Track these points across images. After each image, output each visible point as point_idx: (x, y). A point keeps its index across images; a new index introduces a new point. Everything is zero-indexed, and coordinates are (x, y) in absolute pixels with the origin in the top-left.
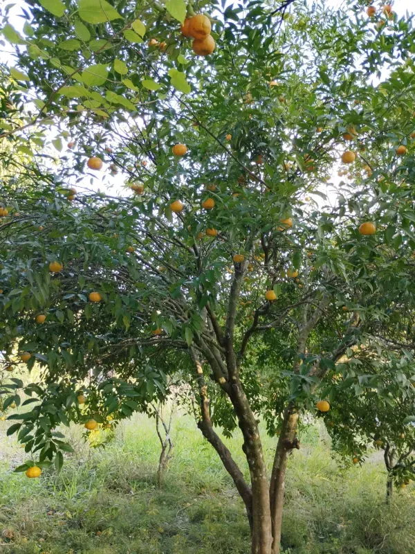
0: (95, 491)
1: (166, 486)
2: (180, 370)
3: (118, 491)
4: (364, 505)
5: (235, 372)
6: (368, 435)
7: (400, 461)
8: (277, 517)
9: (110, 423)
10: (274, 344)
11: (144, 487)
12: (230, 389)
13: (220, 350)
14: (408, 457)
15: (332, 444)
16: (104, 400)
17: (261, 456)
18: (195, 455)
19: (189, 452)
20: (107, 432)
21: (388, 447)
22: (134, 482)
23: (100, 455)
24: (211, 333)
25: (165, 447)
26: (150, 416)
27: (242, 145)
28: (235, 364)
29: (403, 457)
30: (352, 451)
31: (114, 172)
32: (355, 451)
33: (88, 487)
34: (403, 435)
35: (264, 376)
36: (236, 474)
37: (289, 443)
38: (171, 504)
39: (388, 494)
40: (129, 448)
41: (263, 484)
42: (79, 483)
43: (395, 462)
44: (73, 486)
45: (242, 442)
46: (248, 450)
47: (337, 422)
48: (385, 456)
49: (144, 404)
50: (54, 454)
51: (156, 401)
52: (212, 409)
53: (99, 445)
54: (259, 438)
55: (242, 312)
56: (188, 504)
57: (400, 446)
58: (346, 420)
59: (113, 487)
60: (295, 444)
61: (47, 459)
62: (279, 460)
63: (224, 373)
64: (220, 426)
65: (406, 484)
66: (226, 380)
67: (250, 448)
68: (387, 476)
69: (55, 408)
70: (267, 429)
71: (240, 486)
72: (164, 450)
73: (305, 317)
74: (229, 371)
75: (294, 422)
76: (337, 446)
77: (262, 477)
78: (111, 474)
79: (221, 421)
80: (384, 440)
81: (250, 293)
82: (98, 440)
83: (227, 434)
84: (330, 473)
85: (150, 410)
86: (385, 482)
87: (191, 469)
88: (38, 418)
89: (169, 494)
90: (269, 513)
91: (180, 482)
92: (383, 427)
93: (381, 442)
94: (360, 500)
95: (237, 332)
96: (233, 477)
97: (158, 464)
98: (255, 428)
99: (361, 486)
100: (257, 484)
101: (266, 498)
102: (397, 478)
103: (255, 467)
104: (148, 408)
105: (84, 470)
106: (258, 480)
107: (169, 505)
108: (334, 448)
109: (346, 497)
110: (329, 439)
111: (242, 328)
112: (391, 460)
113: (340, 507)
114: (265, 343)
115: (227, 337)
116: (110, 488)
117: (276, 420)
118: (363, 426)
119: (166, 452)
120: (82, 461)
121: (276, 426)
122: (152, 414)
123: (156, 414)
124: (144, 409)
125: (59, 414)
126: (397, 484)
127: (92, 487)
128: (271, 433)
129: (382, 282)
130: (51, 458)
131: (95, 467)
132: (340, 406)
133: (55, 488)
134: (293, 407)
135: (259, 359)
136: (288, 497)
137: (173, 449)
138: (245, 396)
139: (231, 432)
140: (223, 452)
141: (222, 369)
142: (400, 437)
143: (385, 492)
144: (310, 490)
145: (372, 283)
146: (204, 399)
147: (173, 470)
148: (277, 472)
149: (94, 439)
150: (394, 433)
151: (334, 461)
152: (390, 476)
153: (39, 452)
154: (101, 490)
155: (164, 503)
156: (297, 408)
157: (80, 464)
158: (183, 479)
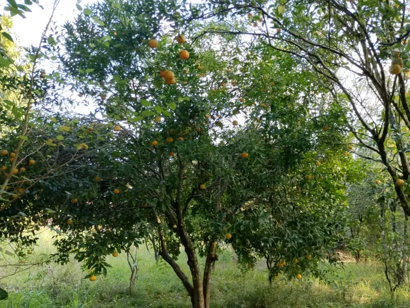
1: (136, 295)
3: (105, 301)
4: (256, 292)
5: (182, 221)
6: (257, 251)
8: (207, 298)
11: (122, 297)
12: (179, 231)
15: (238, 259)
17: (198, 266)
25: (134, 270)
28: (182, 217)
32: (250, 261)
35: (195, 221)
36: (183, 278)
37: (213, 258)
38: (140, 305)
41: (199, 282)
43: (273, 265)
45: (187, 259)
46: (190, 264)
47: (239, 244)
48: (267, 262)
50: (102, 269)
54: (196, 256)
56: (151, 304)
58: (244, 243)
60: (216, 258)
61: (99, 272)
62: (207, 268)
63: (176, 222)
65: (277, 276)
66: (177, 226)
67: (192, 263)
68: (268, 274)
70: (199, 253)
71: (186, 284)
72: (133, 272)
74: (178, 220)
75: (215, 246)
76: (241, 260)
77: (198, 277)
79: (170, 251)
87: (150, 284)
89: (138, 300)
90: (203, 296)
91: (144, 292)
92: (265, 246)
94: (254, 289)
97: (130, 282)
98: (194, 252)
99: (255, 282)
100: (196, 281)
101: (201, 289)
103: (194, 272)
106: (197, 279)
108: (239, 262)
109: (246, 288)
110: (236, 256)
112: (271, 264)
113: (243, 295)
117: (204, 247)
118: (254, 246)
119: (135, 273)
121: (204, 251)
127: (87, 300)
128: (202, 255)
130: (100, 271)
132: (241, 236)
133: (63, 303)
134: (214, 239)
135: (193, 211)
136: (213, 293)
137: (138, 271)
138: (188, 234)
139: (177, 257)
140: (176, 268)
141: (174, 220)
143: (268, 284)
144: (225, 287)
146: (162, 238)
147: (140, 285)
148: (206, 274)
151: (239, 269)
152: (271, 273)
153: (94, 269)
155: (136, 305)
156: (216, 238)
158: (146, 290)
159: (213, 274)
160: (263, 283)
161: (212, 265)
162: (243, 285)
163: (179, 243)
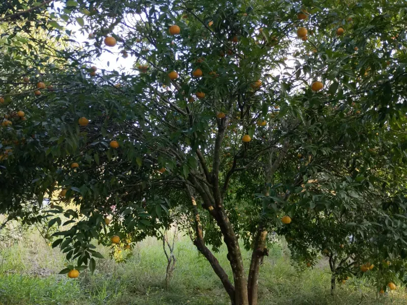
0: (120, 294)
1: (172, 289)
2: (179, 205)
3: (137, 294)
4: (315, 297)
5: (221, 202)
6: (317, 247)
7: (340, 264)
8: (253, 304)
9: (129, 244)
10: (248, 183)
11: (156, 290)
12: (217, 215)
13: (209, 186)
14: (346, 261)
15: (291, 255)
16: (124, 228)
17: (241, 262)
18: (192, 266)
19: (188, 265)
20: (127, 251)
21: (332, 255)
22: (148, 287)
23: (123, 269)
24: (202, 175)
25: (170, 261)
26: (158, 239)
27: (221, 28)
28: (220, 196)
29: (343, 261)
30: (306, 258)
31: (125, 55)
32: (308, 259)
33: (114, 292)
34: (343, 246)
36: (222, 276)
37: (261, 252)
38: (176, 301)
39: (332, 288)
40: (144, 263)
41: (242, 282)
42: (107, 289)
43: (337, 266)
44: (103, 292)
46: (231, 258)
47: (294, 238)
48: (330, 261)
49: (154, 230)
50: (89, 260)
51: (163, 228)
52: (204, 232)
53: (122, 261)
54: (239, 249)
55: (224, 161)
56: (189, 301)
57: (340, 253)
58: (301, 236)
59: (133, 291)
60: (265, 253)
61: (83, 264)
62: (253, 264)
63: (212, 203)
64: (210, 244)
65: (345, 280)
66: (214, 207)
67: (233, 256)
68: (331, 275)
69: (88, 226)
70: (244, 245)
71: (226, 285)
72: (169, 263)
73: (271, 161)
74: (216, 201)
75: (264, 237)
76: (295, 256)
77: (242, 276)
78: (131, 282)
79: (211, 241)
80: (328, 249)
81: (229, 148)
82: (121, 257)
83: (215, 250)
84: (290, 276)
85: (158, 234)
86: (330, 280)
87: (189, 277)
88: (75, 234)
89: (174, 294)
90: (248, 302)
91: (182, 286)
92: (328, 240)
93: (327, 251)
94: (312, 294)
95: (221, 176)
96: (221, 279)
97: (166, 273)
98: (236, 242)
99: (312, 284)
100: (238, 282)
101: (245, 291)
102: (339, 276)
103: (237, 270)
104: (157, 233)
105: (111, 280)
106: (239, 279)
107: (174, 302)
108: (292, 258)
109: (302, 291)
111: (224, 173)
112: (334, 264)
113: (298, 299)
114: (242, 183)
115: (214, 176)
116: (131, 292)
117: (250, 238)
118: (314, 240)
119: (171, 265)
120: (109, 274)
121: (251, 243)
122: (160, 237)
123: (162, 238)
124: (154, 234)
125: (91, 231)
126: (339, 280)
127: (118, 291)
128: (247, 248)
129: (328, 127)
130: (86, 263)
131: (119, 278)
132: (297, 226)
133: (90, 293)
135: (237, 195)
136: (261, 293)
137: (176, 263)
138: (228, 219)
139: (218, 248)
140: (213, 262)
141: (210, 200)
142: (341, 246)
143: (330, 287)
144: (276, 287)
145: (321, 128)
146: (198, 223)
147: (177, 278)
148: (253, 273)
149: (118, 256)
150: (336, 244)
151: (293, 267)
152: (334, 275)
153: (77, 259)
154: (124, 293)
155: (171, 301)
156: (266, 226)
157: (108, 276)
158: (184, 284)
159: (261, 271)
160: (325, 288)
161: (260, 261)
162: (299, 288)
163: (220, 233)
